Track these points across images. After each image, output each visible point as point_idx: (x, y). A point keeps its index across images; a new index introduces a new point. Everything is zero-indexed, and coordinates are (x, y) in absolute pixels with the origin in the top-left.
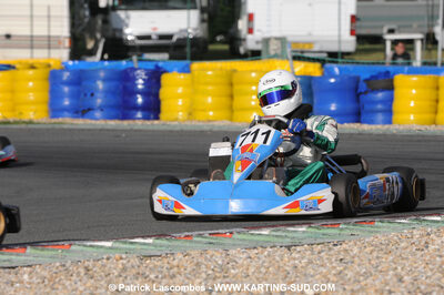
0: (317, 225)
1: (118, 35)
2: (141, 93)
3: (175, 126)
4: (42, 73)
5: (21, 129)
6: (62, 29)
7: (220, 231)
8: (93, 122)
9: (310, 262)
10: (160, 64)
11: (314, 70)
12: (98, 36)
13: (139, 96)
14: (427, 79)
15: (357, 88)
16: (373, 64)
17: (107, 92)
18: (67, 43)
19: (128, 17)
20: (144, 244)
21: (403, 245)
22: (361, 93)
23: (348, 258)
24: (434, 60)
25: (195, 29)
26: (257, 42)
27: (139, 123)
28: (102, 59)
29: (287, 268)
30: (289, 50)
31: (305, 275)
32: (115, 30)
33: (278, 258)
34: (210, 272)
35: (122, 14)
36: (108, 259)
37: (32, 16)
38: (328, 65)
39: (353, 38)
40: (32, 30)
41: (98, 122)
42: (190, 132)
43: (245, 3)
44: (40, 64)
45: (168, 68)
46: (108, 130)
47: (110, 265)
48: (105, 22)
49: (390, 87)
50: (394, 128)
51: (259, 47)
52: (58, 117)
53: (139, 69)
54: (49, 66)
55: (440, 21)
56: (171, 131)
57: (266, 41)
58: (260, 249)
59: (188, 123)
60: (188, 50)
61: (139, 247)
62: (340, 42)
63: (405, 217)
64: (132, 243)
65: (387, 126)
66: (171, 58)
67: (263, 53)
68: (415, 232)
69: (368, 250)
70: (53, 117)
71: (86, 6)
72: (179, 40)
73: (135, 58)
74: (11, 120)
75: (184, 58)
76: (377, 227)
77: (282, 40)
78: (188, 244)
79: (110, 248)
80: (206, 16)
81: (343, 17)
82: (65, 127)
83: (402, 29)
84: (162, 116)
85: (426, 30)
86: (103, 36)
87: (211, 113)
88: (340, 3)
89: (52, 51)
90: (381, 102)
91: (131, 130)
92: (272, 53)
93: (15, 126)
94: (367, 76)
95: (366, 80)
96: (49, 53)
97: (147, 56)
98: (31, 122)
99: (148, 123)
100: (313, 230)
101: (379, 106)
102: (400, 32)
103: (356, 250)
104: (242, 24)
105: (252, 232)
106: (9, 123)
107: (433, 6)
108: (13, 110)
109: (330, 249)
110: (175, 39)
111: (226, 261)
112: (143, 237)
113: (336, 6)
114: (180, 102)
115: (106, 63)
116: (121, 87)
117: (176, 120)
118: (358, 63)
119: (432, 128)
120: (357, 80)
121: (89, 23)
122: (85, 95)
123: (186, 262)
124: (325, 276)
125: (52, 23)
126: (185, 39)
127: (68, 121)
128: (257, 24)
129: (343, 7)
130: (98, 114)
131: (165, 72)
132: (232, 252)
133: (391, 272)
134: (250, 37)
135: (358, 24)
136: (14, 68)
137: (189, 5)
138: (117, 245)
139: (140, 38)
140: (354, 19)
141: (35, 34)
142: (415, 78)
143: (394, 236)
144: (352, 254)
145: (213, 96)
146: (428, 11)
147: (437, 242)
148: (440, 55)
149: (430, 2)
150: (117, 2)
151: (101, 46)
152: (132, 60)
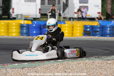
0: (29, 63)
7: (5, 64)
9: (28, 72)
11: (30, 22)
15: (40, 27)
16: (45, 21)
21: (51, 67)
22: (42, 28)
23: (38, 71)
24: (60, 20)
26: (15, 15)
29: (22, 74)
30: (23, 17)
33: (19, 71)
34: (2, 75)
38: (33, 21)
39: (40, 14)
43: (12, 5)
51: (15, 17)
55: (62, 10)
57: (17, 15)
58: (15, 69)
62: (36, 15)
67: (17, 19)
68: (55, 64)
69: (43, 69)
76: (45, 63)
77: (21, 15)
80: (2, 9)
81: (37, 9)
85: (58, 12)
87: (3, 34)
88: (36, 5)
92: (19, 18)
94: (43, 24)
95: (43, 25)
103: (40, 69)
104: (11, 11)
105: (13, 64)
107: (60, 6)
109: (33, 69)
111: (6, 72)
113: (35, 6)
120: (40, 25)
128: (15, 11)
129: (37, 6)
132: (8, 70)
134: (13, 14)
135: (41, 11)
140: (40, 9)
143: (49, 65)
144: (38, 70)
145: (3, 29)
146: (59, 8)
147: (60, 67)
148: (62, 19)
149: (59, 5)
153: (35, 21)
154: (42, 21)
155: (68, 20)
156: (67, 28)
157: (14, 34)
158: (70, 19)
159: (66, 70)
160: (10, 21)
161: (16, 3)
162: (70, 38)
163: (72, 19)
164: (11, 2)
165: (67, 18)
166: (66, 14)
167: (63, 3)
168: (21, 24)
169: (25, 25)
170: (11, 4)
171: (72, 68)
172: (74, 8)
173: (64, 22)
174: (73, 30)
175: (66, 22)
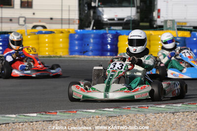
0: (186, 103)
1: (100, 19)
2: (110, 44)
4: (66, 35)
5: (56, 60)
6: (75, 15)
7: (143, 106)
8: (88, 57)
9: (183, 120)
10: (118, 32)
11: (187, 34)
12: (91, 18)
13: (108, 45)
17: (95, 44)
18: (77, 22)
19: (103, 11)
20: (109, 111)
25: (134, 16)
26: (162, 22)
27: (108, 58)
28: (93, 29)
29: (172, 122)
30: (176, 25)
31: (180, 126)
33: (168, 118)
34: (138, 124)
35: (100, 9)
36: (93, 117)
37: (62, 10)
38: (193, 32)
40: (62, 16)
41: (90, 57)
43: (157, 4)
44: (65, 31)
45: (121, 33)
46: (95, 61)
47: (94, 120)
48: (95, 13)
51: (162, 24)
52: (73, 55)
53: (109, 33)
54: (69, 32)
57: (166, 22)
58: (161, 114)
60: (131, 25)
61: (107, 112)
64: (104, 111)
66: (123, 29)
67: (164, 28)
70: (70, 54)
71: (86, 5)
72: (127, 21)
73: (107, 29)
74: (52, 56)
75: (129, 29)
77: (173, 21)
78: (128, 111)
79: (94, 113)
80: (139, 10)
82: (76, 59)
86: (93, 19)
89: (70, 25)
91: (105, 61)
93: (53, 58)
96: (69, 27)
97: (113, 28)
98: (61, 57)
100: (185, 106)
104: (155, 14)
105: (157, 106)
106: (51, 57)
108: (53, 51)
109: (192, 114)
110: (125, 20)
111: (146, 119)
112: (108, 108)
115: (95, 31)
116: (101, 42)
121: (87, 13)
122: (85, 45)
123: (127, 119)
124: (189, 126)
125: (71, 13)
126: (130, 20)
127: (77, 56)
128: (162, 14)
130: (90, 53)
131: (120, 35)
132: (148, 115)
134: (158, 20)
136: (54, 32)
137: (132, 5)
138: (97, 111)
139: (109, 20)
141: (63, 18)
150: (99, 4)
151: (92, 23)
152: (105, 30)
153: (195, 31)
160: (152, 32)
161: (165, 1)
169: (178, 39)
170: (156, 3)
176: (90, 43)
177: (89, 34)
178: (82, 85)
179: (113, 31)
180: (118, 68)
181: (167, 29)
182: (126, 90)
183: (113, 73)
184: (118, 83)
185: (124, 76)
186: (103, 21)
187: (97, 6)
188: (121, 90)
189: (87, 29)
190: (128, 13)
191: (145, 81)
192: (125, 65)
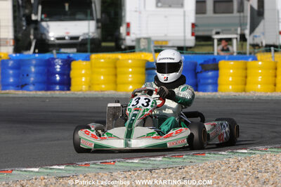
0: (169, 156)
1: (44, 37)
2: (59, 73)
3: (80, 95)
6: (8, 33)
7: (107, 161)
8: (28, 92)
10: (71, 55)
12: (32, 37)
13: (57, 75)
14: (240, 63)
15: (195, 69)
16: (206, 54)
17: (37, 73)
18: (12, 42)
19: (48, 26)
20: (59, 169)
21: (223, 168)
22: (198, 72)
23: (188, 177)
24: (244, 51)
25: (93, 33)
26: (133, 41)
27: (57, 93)
28: (34, 52)
30: (152, 46)
32: (42, 34)
33: (144, 177)
35: (44, 24)
36: (36, 179)
39: (193, 38)
41: (31, 92)
42: (90, 98)
43: (125, 16)
45: (76, 58)
46: (37, 98)
47: (37, 183)
48: (36, 29)
49: (216, 69)
50: (218, 94)
51: (133, 44)
52: (6, 89)
53: (57, 58)
55: (248, 27)
56: (78, 98)
57: (138, 40)
58: (133, 172)
59: (88, 93)
60: (89, 46)
61: (56, 171)
62: (185, 40)
63: (224, 151)
64: (51, 169)
65: (214, 93)
66: (78, 51)
67: (137, 48)
68: (231, 160)
69: (201, 171)
70: (3, 89)
71: (24, 19)
72: (82, 40)
73: (54, 52)
75: (86, 51)
76: (207, 157)
77: (148, 40)
78: (87, 169)
79: (37, 172)
80: (100, 25)
81: (186, 24)
82: (11, 96)
83: (224, 32)
84: (72, 88)
85: (239, 32)
86: (35, 38)
87: (103, 86)
88: (184, 15)
89: (2, 48)
90: (211, 78)
91: (53, 97)
94: (202, 62)
95: (201, 64)
97: (63, 50)
99: (63, 92)
100: (167, 159)
101: (210, 81)
102: (224, 34)
103: (193, 172)
104: (123, 30)
105: (128, 161)
107: (244, 17)
109: (177, 171)
110: (81, 38)
111: (111, 179)
112: (58, 165)
113: (182, 18)
114: (83, 79)
115: (37, 55)
116: (46, 70)
117: (81, 90)
118: (196, 54)
119: (243, 94)
120: (195, 65)
121: (26, 30)
122: (23, 75)
125: (2, 30)
126: (87, 39)
127: (12, 92)
128: (133, 29)
129: (187, 18)
130: (31, 87)
131: (74, 60)
132: (115, 174)
133: (215, 186)
134: (128, 38)
135: (196, 28)
137: (89, 17)
138: (42, 170)
139: (58, 39)
140: (193, 25)
142: (232, 63)
143: (217, 162)
144: (190, 174)
145: (104, 75)
146: (240, 20)
147: (245, 166)
148: (248, 49)
149: (242, 14)
150: (43, 16)
151: (33, 44)
152: (52, 53)
154: (199, 54)
155: (263, 52)
156: (260, 71)
157: (131, 87)
158: (268, 48)
159: (259, 175)
160: (120, 56)
161: (136, 11)
162: (267, 95)
163: (272, 48)
164: (123, 8)
165: (260, 45)
166: (259, 36)
167: (252, 8)
168: (148, 62)
170: (123, 14)
171: (274, 169)
172: (279, 22)
173: (252, 55)
174: (276, 76)
175: (259, 56)
176: (31, 72)
177: (29, 60)
178: (93, 129)
179: (64, 55)
180: (143, 105)
181: (141, 51)
182: (155, 135)
183: (136, 112)
184: (144, 126)
185: (151, 116)
186: (49, 40)
187: (39, 19)
188: (148, 136)
189: (26, 53)
190: (84, 28)
191: (180, 122)
192: (152, 100)
